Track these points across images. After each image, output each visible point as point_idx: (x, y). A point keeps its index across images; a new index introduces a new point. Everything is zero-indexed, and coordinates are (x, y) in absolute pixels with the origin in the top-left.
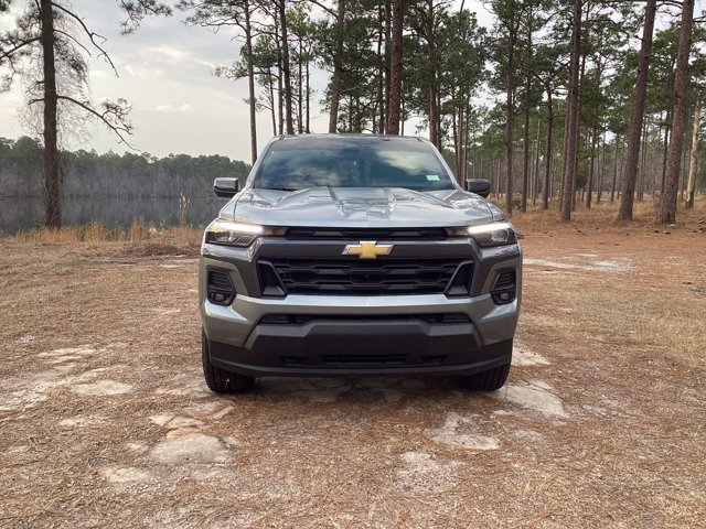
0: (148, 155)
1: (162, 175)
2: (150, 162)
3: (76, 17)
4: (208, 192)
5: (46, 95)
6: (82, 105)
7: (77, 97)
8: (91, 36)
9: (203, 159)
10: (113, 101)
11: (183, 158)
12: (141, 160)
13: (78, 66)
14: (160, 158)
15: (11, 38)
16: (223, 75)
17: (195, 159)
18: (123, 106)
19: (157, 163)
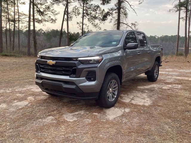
0: (156, 36)
1: (160, 41)
2: (157, 38)
3: (127, 1)
4: (173, 46)
5: (118, 22)
6: (126, 24)
7: (125, 22)
8: (130, 6)
9: (172, 36)
10: (134, 22)
11: (166, 36)
12: (154, 37)
13: (126, 14)
14: (159, 37)
15: (111, 9)
16: (171, 11)
17: (170, 36)
18: (136, 24)
19: (158, 38)
